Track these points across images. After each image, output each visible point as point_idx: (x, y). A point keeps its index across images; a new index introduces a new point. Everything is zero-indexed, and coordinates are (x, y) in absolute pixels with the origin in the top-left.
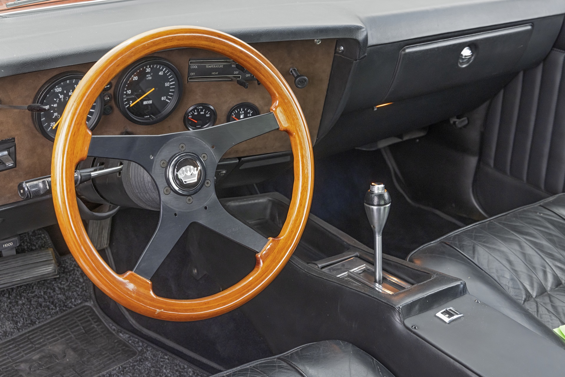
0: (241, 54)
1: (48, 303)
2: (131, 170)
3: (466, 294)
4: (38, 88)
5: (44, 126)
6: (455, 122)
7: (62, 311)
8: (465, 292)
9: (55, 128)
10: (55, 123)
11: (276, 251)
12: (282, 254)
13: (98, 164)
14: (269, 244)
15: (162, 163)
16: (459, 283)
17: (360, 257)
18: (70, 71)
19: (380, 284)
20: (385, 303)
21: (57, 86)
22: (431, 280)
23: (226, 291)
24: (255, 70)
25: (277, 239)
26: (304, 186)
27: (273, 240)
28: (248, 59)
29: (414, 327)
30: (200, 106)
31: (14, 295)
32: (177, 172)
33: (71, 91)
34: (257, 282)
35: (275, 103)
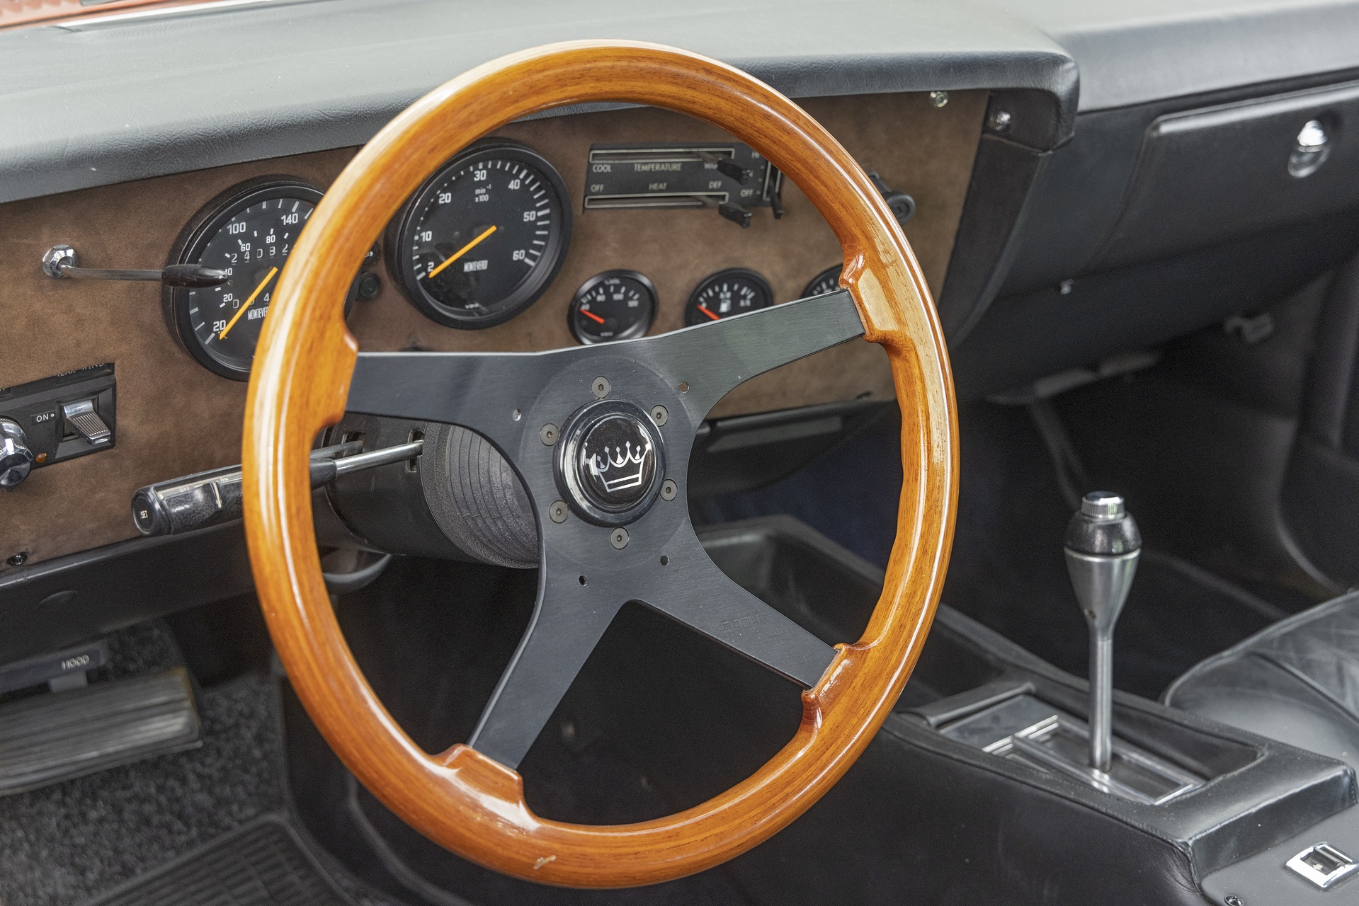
0: (767, 124)
1: (168, 817)
2: (447, 453)
3: (1357, 802)
4: (183, 222)
5: (196, 329)
6: (1238, 331)
7: (204, 837)
8: (1354, 797)
9: (226, 335)
10: (224, 321)
11: (858, 682)
12: (876, 690)
13: (344, 438)
14: (840, 661)
15: (545, 433)
16: (1338, 772)
17: (1038, 696)
18: (271, 175)
19: (1103, 770)
20: (1142, 831)
21: (233, 219)
22: (1258, 766)
23: (724, 800)
24: (803, 169)
25: (859, 649)
26: (934, 497)
27: (850, 652)
28: (785, 138)
29: (1231, 900)
30: (612, 278)
31: (77, 794)
32: (587, 458)
33: (271, 233)
34: (808, 773)
35: (853, 264)
